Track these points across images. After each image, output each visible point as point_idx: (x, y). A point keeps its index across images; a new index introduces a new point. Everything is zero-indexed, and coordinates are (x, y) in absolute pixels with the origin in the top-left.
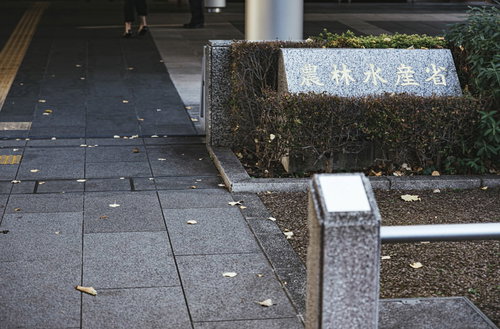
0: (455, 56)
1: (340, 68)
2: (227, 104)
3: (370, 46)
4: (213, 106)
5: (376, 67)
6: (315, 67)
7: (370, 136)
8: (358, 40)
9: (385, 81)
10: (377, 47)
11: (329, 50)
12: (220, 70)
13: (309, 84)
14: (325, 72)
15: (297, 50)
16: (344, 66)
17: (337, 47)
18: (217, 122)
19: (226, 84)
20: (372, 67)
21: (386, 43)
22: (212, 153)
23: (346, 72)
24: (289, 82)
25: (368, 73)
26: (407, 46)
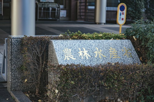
0: (133, 43)
1: (82, 50)
2: (21, 69)
3: (93, 38)
4: (12, 70)
5: (99, 49)
6: (70, 50)
8: (86, 35)
9: (105, 56)
10: (96, 39)
11: (73, 41)
12: (16, 51)
13: (68, 59)
14: (75, 53)
15: (60, 41)
16: (84, 49)
17: (77, 39)
18: (14, 78)
19: (19, 58)
20: (97, 49)
21: (100, 37)
22: (12, 94)
23: (85, 52)
25: (96, 52)
26: (110, 38)
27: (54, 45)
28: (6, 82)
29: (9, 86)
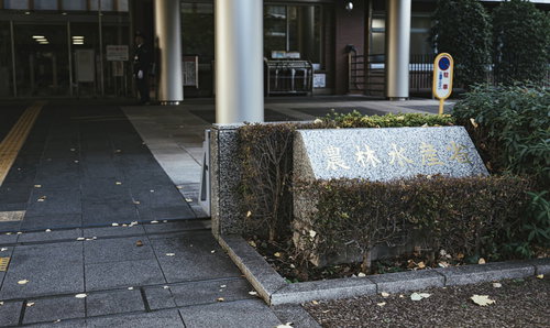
0: (471, 131)
1: (364, 150)
2: (238, 191)
3: (385, 125)
4: (220, 192)
5: (398, 148)
6: (338, 149)
7: (417, 225)
8: (371, 119)
9: (410, 161)
10: (391, 126)
11: (343, 130)
12: (228, 155)
13: (334, 168)
14: (349, 154)
15: (316, 131)
16: (367, 147)
17: (351, 127)
18: (225, 208)
19: (234, 169)
20: (395, 146)
21: (400, 121)
22: (222, 242)
23: (370, 153)
24: (314, 166)
25: (392, 153)
26: (421, 124)
27: (305, 140)
28: (210, 218)
29: (214, 225)
